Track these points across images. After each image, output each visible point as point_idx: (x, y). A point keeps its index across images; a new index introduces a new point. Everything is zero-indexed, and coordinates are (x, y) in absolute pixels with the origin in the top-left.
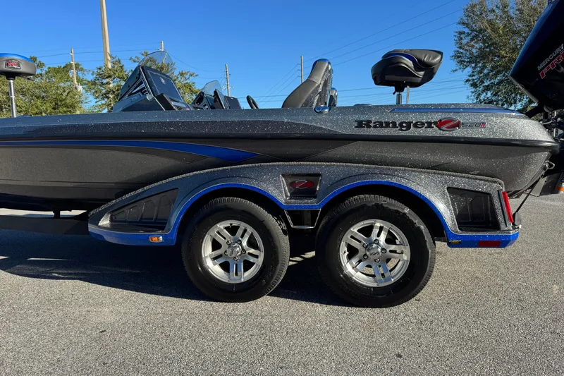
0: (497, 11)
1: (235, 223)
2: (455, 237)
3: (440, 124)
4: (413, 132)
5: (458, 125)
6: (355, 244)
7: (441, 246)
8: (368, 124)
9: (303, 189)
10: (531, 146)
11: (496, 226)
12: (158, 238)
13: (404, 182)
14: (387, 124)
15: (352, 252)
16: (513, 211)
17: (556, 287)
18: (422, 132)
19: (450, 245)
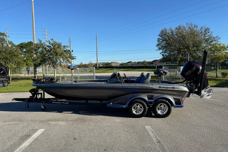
0: (170, 33)
1: (138, 104)
2: (175, 106)
3: (172, 88)
4: (168, 89)
5: (175, 88)
6: (159, 107)
7: (173, 107)
8: (161, 87)
9: (150, 98)
10: (185, 92)
11: (181, 104)
12: (124, 106)
13: (166, 97)
14: (164, 88)
15: (158, 109)
16: (183, 100)
17: (189, 114)
18: (170, 89)
19: (174, 107)
